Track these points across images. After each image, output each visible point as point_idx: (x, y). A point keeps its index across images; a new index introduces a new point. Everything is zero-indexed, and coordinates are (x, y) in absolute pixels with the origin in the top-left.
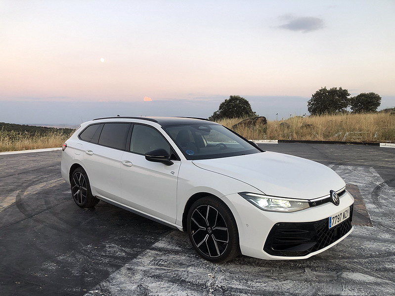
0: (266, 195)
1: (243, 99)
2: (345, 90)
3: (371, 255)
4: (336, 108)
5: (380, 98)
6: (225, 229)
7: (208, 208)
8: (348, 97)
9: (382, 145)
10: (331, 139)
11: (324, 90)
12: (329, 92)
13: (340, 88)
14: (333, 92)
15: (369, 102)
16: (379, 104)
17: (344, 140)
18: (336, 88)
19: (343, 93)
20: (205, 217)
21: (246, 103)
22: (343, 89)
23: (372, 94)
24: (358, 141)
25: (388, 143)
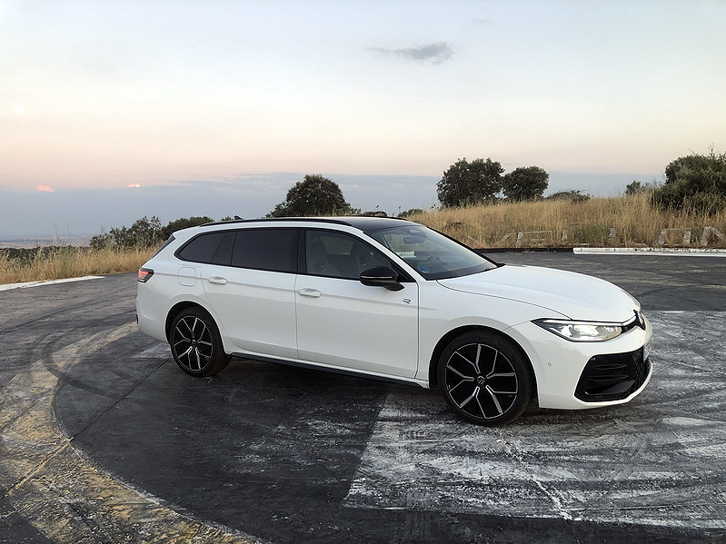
0: (572, 320)
1: (329, 182)
2: (496, 163)
3: (678, 395)
4: (484, 193)
5: (547, 176)
6: (511, 374)
7: (479, 348)
8: (502, 175)
9: (576, 251)
10: (499, 245)
11: (463, 164)
12: (470, 166)
13: (489, 160)
14: (478, 166)
15: (532, 183)
16: (545, 186)
17: (518, 245)
18: (482, 160)
19: (494, 169)
20: (474, 361)
21: (334, 188)
22: (493, 161)
23: (535, 169)
24: (540, 245)
25: (585, 246)
